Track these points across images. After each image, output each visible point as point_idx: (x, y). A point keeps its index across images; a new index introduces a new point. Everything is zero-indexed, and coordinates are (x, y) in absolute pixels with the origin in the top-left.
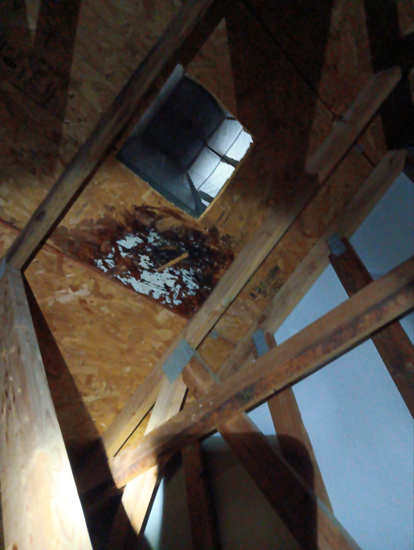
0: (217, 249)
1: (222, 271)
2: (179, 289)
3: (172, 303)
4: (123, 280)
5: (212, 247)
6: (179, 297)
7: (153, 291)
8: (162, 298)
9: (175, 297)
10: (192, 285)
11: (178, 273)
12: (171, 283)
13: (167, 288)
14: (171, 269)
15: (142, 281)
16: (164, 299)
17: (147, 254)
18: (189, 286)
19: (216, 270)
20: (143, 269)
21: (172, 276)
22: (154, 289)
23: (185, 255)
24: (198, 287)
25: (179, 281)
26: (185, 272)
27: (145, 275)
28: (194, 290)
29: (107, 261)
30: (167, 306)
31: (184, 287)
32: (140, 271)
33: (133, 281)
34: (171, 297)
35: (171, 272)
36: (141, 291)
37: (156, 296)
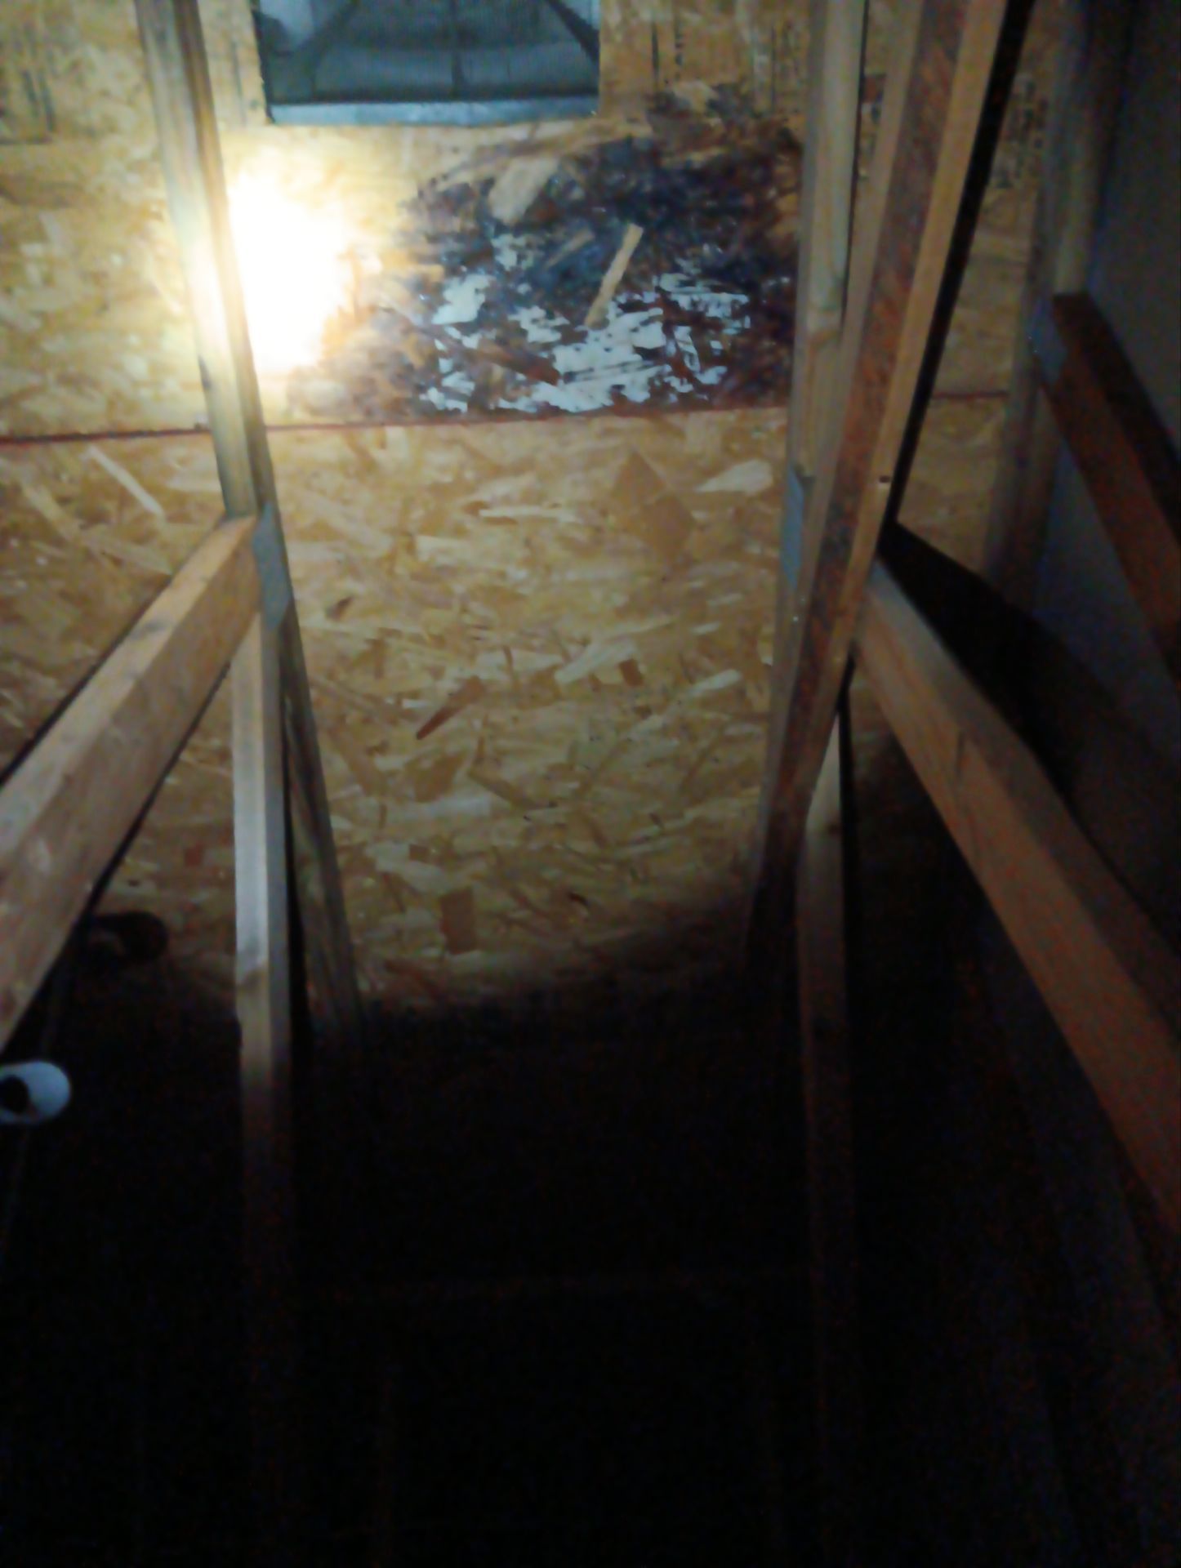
0: (716, 151)
1: (785, 204)
2: (689, 339)
3: (700, 388)
4: (522, 404)
5: (698, 158)
6: (708, 359)
7: (619, 387)
8: (659, 391)
9: (694, 366)
10: (719, 304)
11: (650, 297)
12: (653, 337)
13: (650, 355)
14: (622, 299)
15: (570, 377)
16: (667, 387)
17: (525, 302)
18: (713, 312)
19: (765, 213)
20: (548, 346)
21: (642, 316)
22: (622, 379)
23: (633, 235)
24: (744, 299)
25: (673, 317)
26: (668, 282)
27: (565, 358)
28: (738, 313)
29: (448, 382)
30: (688, 403)
31: (700, 323)
32: (545, 355)
33: (545, 393)
34: (681, 371)
35: (629, 307)
36: (587, 405)
37: (638, 394)
